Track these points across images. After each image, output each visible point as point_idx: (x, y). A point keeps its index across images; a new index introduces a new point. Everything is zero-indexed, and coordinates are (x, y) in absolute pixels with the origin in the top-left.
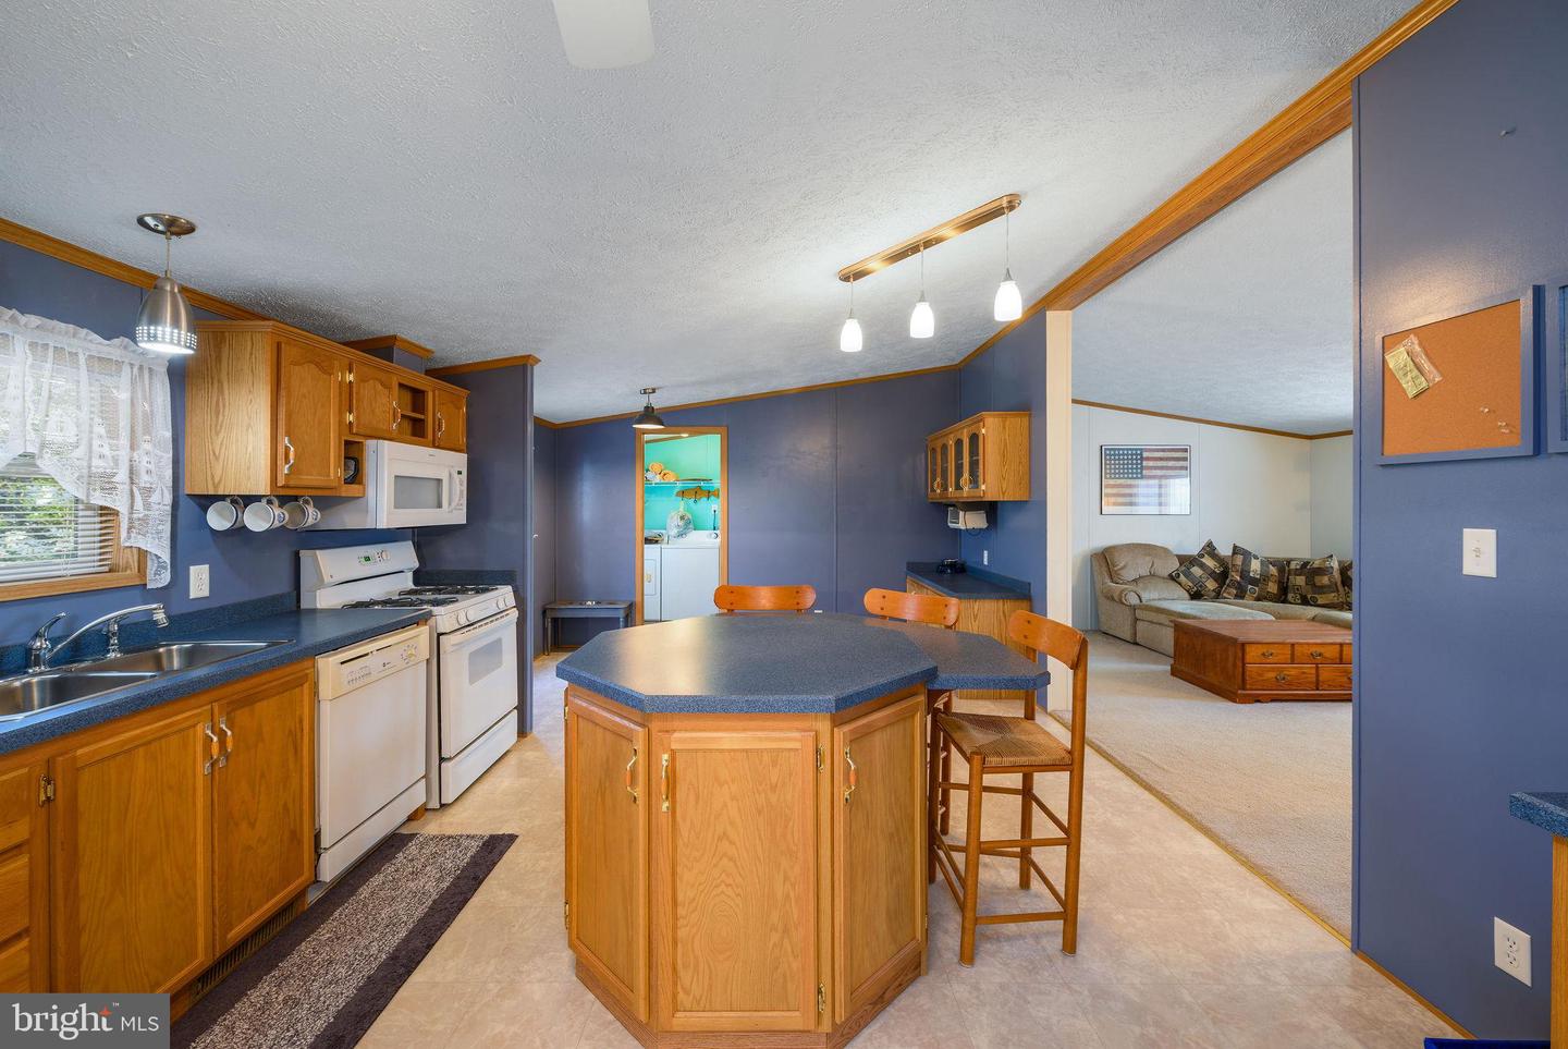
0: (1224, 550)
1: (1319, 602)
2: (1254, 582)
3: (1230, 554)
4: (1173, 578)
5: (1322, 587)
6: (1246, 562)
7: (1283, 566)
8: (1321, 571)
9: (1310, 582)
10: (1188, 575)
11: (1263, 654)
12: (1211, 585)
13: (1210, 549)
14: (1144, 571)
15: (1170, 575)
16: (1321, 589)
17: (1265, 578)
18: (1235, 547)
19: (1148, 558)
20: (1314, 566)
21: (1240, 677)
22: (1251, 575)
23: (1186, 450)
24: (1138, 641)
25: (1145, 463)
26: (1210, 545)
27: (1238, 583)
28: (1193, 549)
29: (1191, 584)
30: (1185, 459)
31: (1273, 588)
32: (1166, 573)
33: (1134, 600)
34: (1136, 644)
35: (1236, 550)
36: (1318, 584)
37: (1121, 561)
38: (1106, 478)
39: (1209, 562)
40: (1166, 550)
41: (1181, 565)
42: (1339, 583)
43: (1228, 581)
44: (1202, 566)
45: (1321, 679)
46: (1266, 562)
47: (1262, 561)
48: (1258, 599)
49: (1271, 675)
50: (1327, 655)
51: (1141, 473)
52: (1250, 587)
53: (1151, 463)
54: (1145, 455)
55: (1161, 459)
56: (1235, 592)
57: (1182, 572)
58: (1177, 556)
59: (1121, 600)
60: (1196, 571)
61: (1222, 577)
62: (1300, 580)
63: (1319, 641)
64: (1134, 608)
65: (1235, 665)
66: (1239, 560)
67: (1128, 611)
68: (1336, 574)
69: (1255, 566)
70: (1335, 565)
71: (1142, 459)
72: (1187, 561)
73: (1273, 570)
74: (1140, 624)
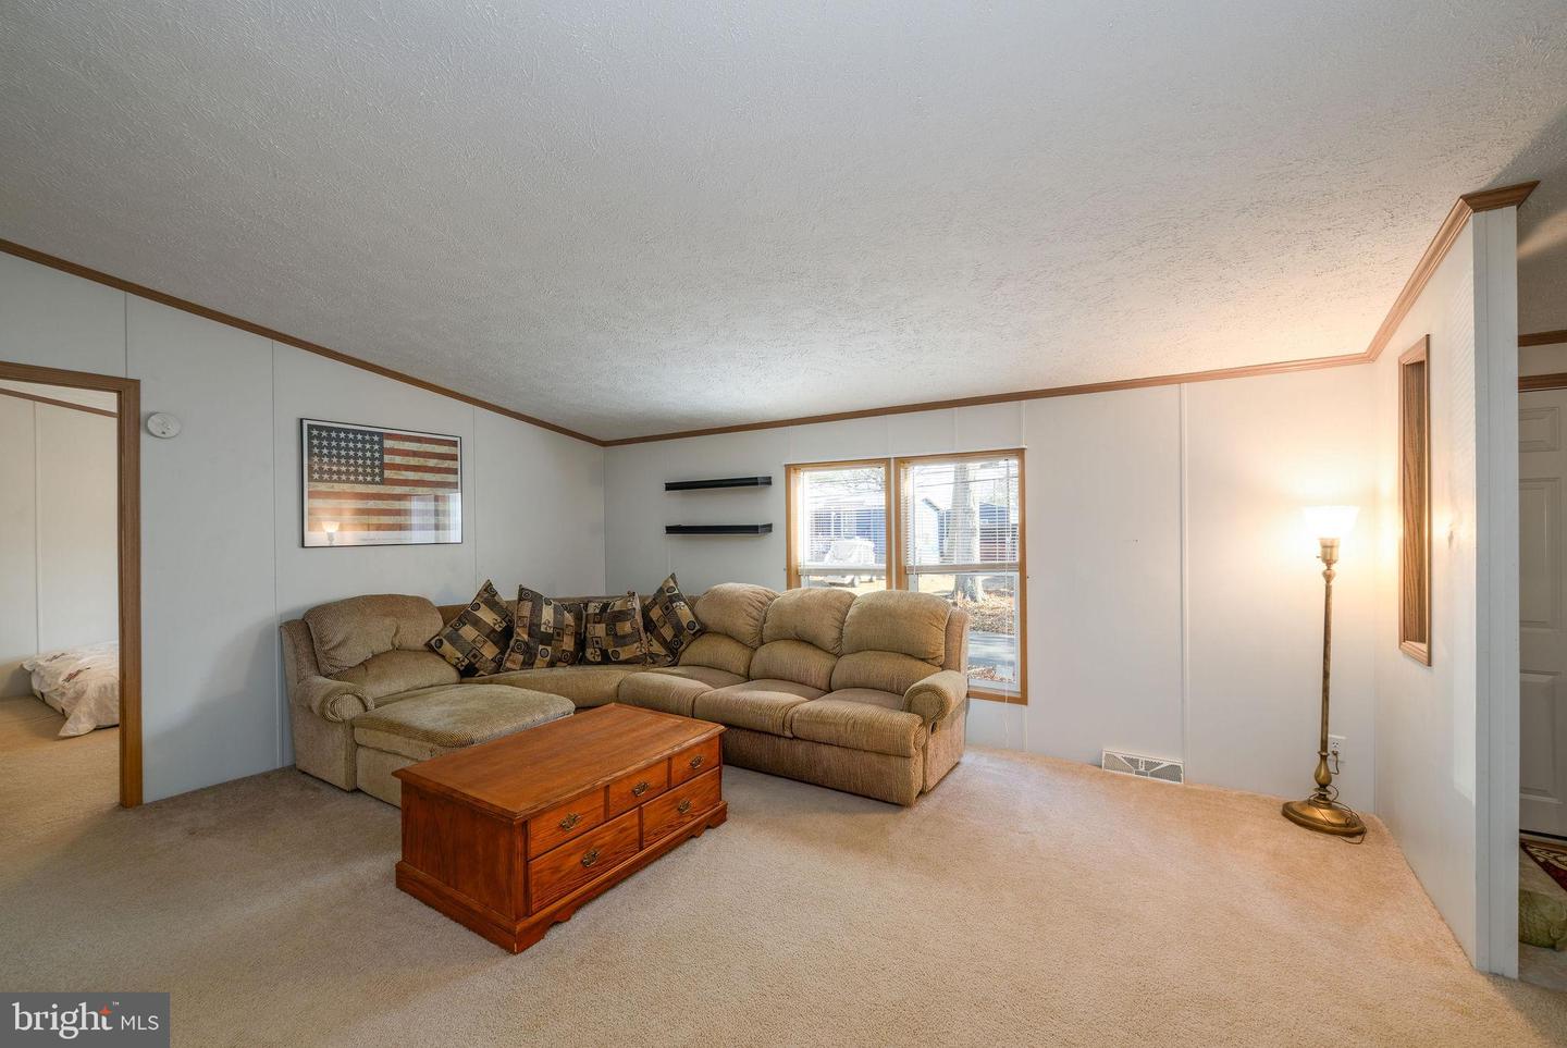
0: (507, 594)
1: (621, 658)
2: (547, 639)
3: (515, 598)
4: (432, 648)
5: (624, 637)
6: (536, 611)
7: (578, 608)
8: (622, 616)
9: (611, 631)
10: (454, 639)
11: (561, 827)
12: (489, 651)
13: (488, 595)
14: (382, 644)
15: (428, 645)
16: (621, 640)
17: (559, 630)
18: (522, 590)
19: (388, 621)
20: (616, 609)
21: (521, 889)
22: (542, 629)
23: (454, 444)
24: (362, 785)
25: (387, 459)
26: (488, 588)
27: (526, 644)
28: (465, 595)
29: (460, 656)
30: (453, 458)
31: (568, 644)
32: (420, 644)
33: (349, 708)
34: (357, 790)
35: (524, 594)
36: (620, 633)
37: (336, 632)
38: (311, 479)
39: (487, 616)
40: (421, 603)
41: (445, 624)
42: (642, 629)
43: (512, 643)
44: (477, 623)
45: (645, 829)
46: (563, 606)
47: (555, 608)
48: (552, 664)
49: (575, 860)
50: (652, 784)
51: (381, 474)
52: (541, 647)
53: (398, 460)
54: (388, 444)
55: (415, 454)
56: (521, 657)
57: (447, 637)
58: (442, 610)
59: (324, 716)
60: (468, 632)
61: (503, 637)
62: (599, 630)
63: (642, 764)
64: (351, 725)
65: (510, 871)
66: (527, 607)
67: (339, 734)
68: (638, 618)
69: (547, 614)
70: (637, 605)
71: (382, 451)
72: (456, 616)
73: (569, 618)
74: (362, 753)
